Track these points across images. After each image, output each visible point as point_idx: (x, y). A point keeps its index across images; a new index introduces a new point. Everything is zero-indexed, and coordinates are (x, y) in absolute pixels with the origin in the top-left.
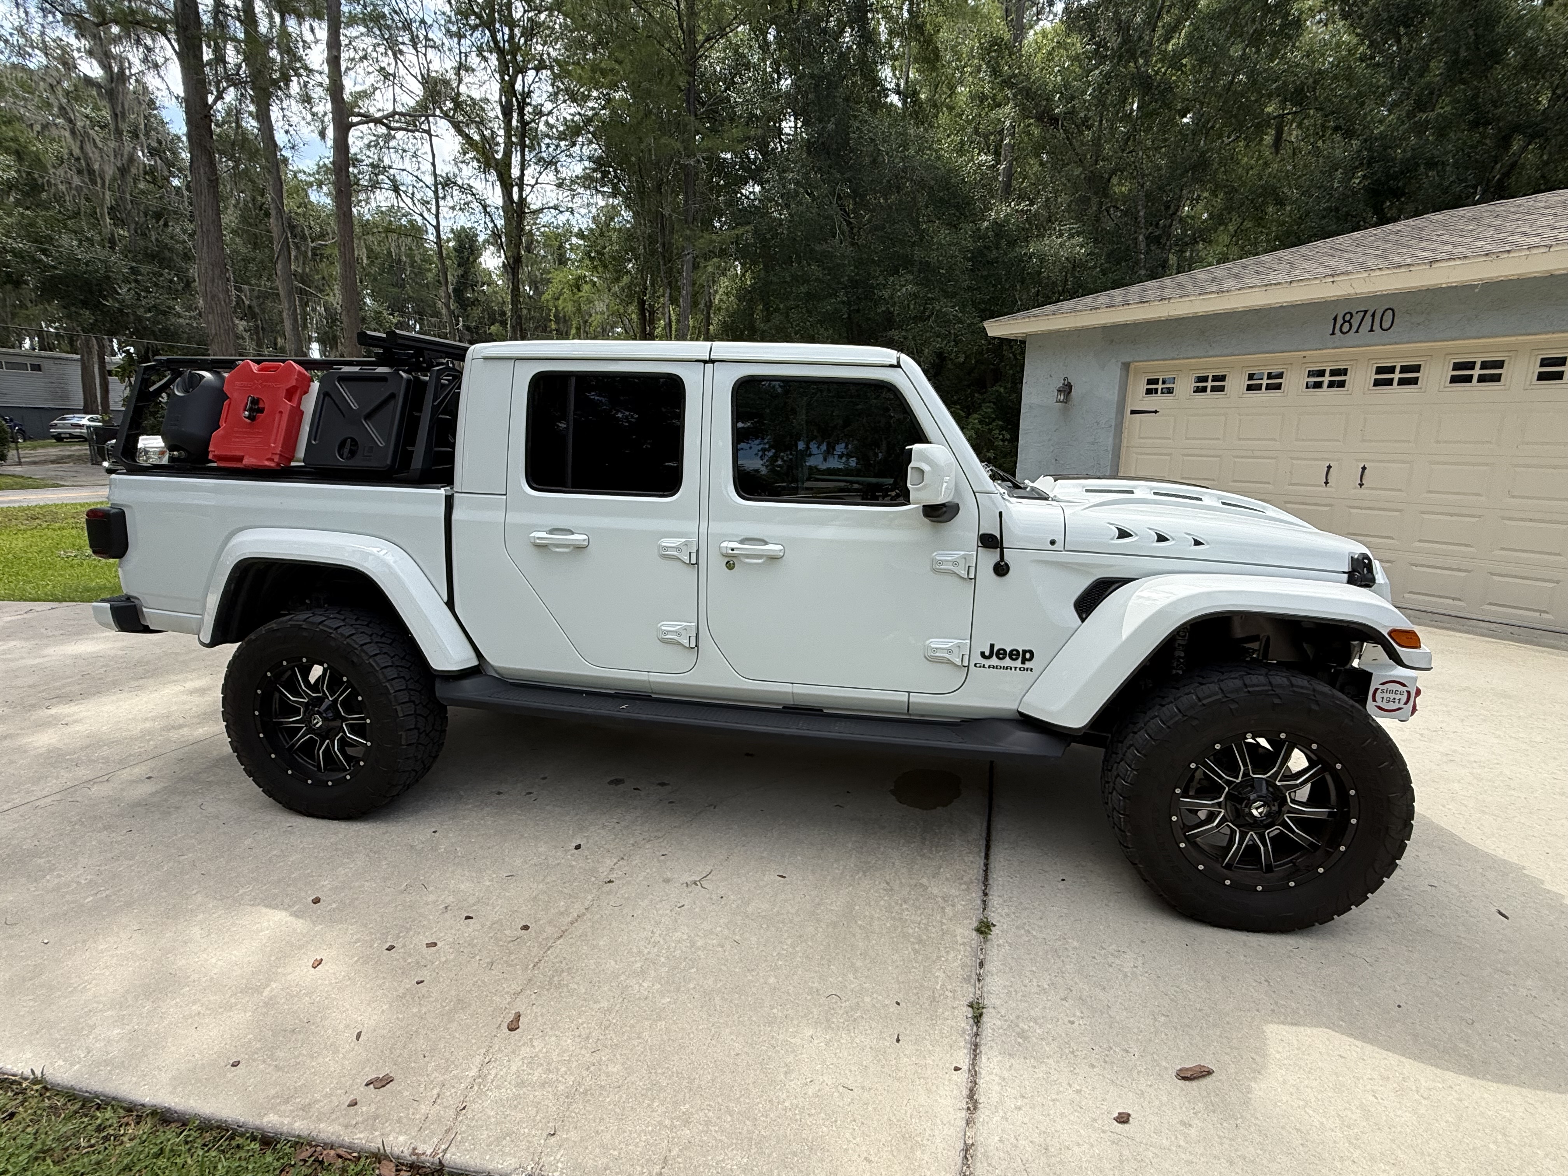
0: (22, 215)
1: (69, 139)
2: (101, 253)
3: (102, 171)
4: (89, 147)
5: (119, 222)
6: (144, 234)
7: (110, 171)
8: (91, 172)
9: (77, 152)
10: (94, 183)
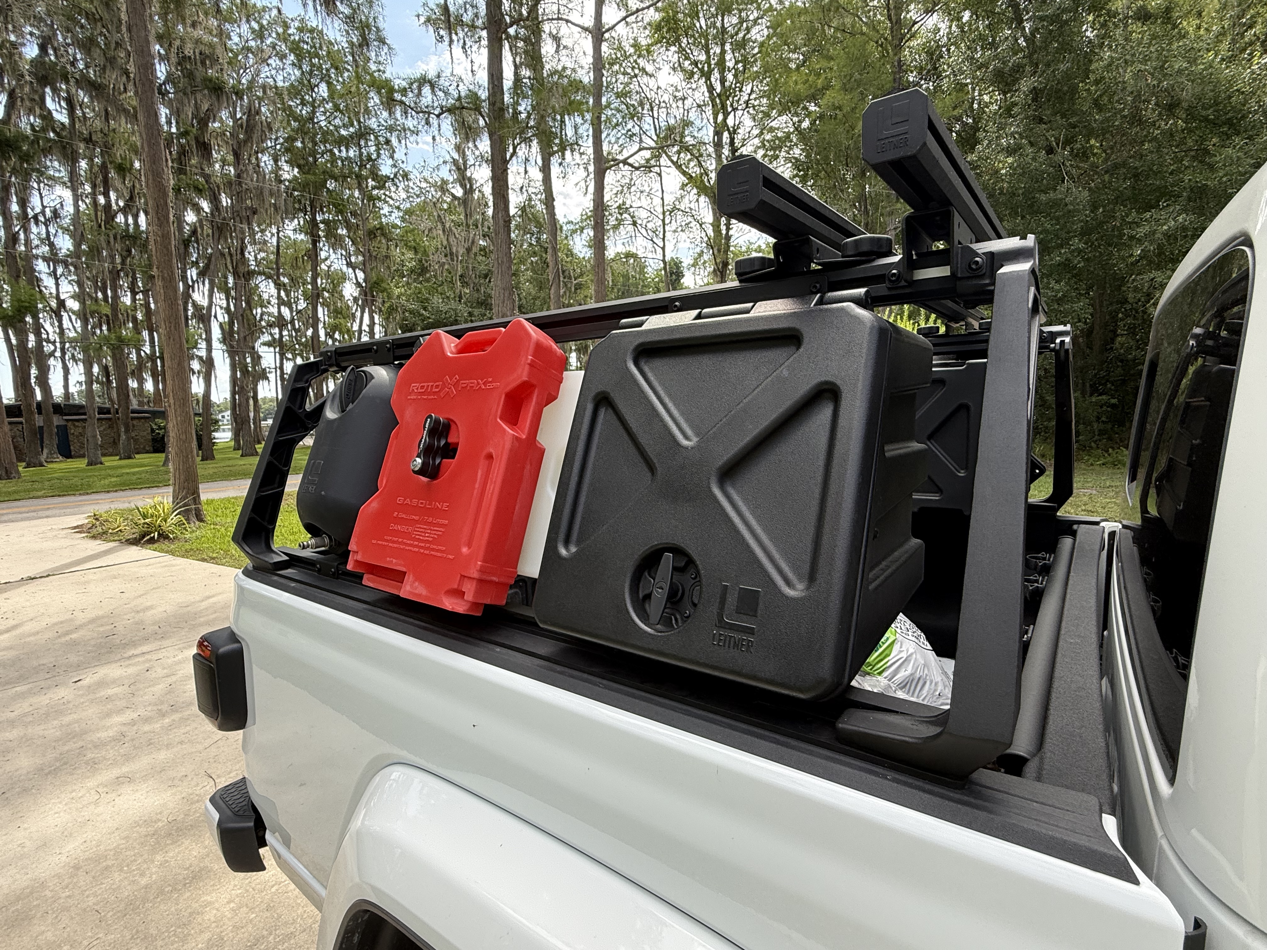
0: (416, 287)
1: (442, 236)
2: (453, 304)
3: (457, 251)
4: (452, 239)
5: (465, 284)
6: (478, 290)
7: (462, 251)
8: (452, 254)
9: (445, 243)
10: (452, 260)
